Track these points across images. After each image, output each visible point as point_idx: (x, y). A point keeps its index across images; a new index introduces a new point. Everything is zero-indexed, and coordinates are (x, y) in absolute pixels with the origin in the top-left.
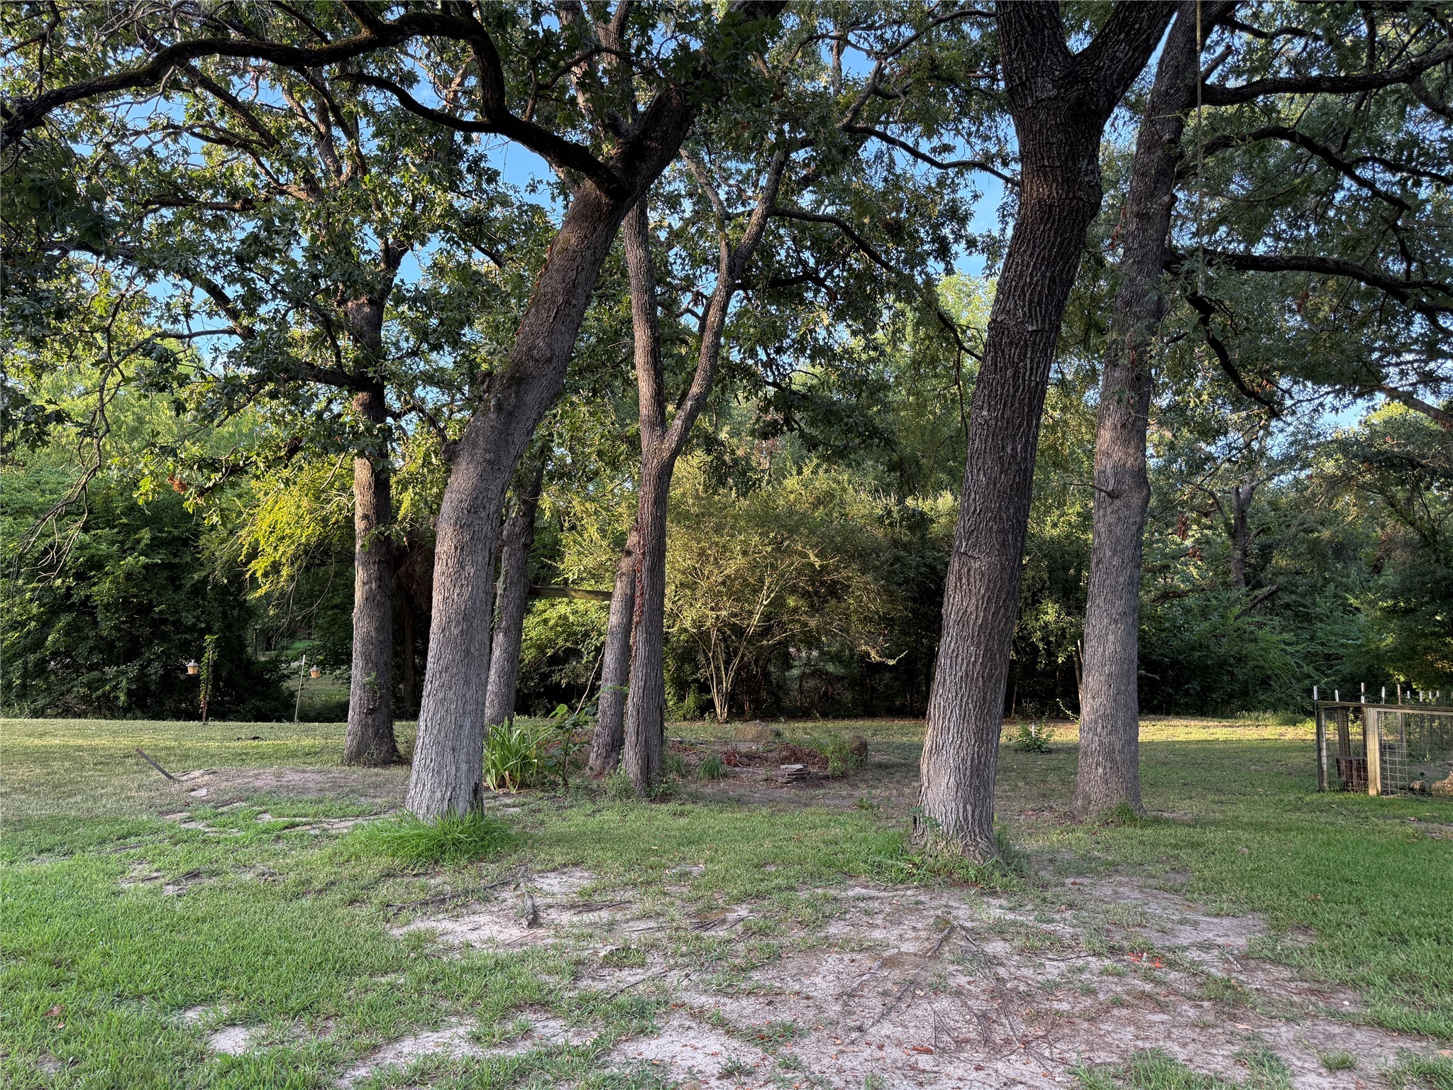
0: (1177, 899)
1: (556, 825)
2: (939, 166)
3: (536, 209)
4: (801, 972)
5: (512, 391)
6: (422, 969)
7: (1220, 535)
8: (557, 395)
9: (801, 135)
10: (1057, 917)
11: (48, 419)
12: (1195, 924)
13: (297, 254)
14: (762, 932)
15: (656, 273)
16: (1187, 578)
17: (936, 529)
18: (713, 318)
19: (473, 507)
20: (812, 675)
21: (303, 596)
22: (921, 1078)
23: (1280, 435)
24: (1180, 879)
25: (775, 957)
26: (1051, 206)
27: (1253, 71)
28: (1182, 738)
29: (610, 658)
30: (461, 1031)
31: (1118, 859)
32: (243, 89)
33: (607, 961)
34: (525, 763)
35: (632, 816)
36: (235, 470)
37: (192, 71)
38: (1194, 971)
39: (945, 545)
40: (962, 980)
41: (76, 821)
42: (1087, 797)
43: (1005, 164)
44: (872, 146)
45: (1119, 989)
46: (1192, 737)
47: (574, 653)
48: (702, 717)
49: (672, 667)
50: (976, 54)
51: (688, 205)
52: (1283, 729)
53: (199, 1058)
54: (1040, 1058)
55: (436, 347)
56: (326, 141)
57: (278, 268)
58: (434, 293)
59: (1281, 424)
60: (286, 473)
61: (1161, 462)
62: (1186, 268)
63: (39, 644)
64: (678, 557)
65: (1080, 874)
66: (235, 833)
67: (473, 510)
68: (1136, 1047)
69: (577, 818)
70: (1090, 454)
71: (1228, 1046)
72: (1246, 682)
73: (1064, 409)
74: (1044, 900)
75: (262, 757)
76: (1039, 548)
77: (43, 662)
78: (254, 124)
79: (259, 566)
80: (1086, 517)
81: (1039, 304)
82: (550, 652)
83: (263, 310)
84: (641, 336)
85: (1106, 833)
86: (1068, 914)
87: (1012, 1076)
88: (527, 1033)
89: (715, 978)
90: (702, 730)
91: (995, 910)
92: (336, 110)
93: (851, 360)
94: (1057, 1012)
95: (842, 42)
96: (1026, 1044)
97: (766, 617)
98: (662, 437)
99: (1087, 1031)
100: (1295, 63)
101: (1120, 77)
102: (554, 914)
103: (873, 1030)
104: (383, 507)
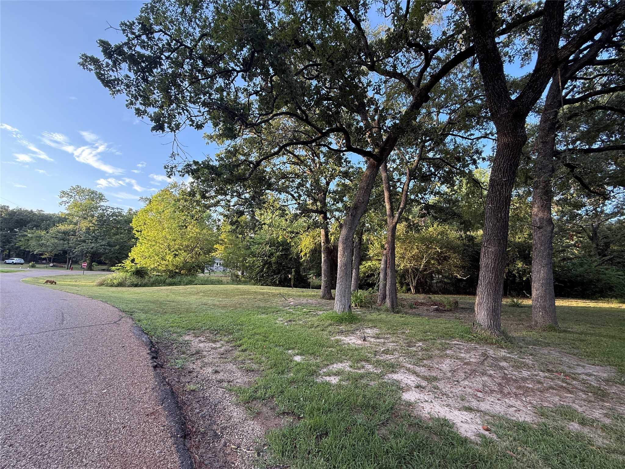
0: (575, 357)
1: (369, 317)
2: (470, 139)
3: (360, 168)
4: (438, 362)
5: (354, 211)
6: (338, 348)
7: (586, 239)
8: (366, 211)
9: (428, 138)
10: (526, 357)
11: (262, 225)
12: (584, 367)
13: (308, 185)
14: (426, 350)
15: (390, 178)
16: (573, 254)
17: (476, 241)
18: (405, 188)
19: (347, 239)
20: (440, 282)
21: (311, 261)
22: (478, 399)
23: (610, 206)
24: (576, 351)
25: (430, 357)
26: (508, 144)
27: (585, 91)
28: (575, 305)
29: (381, 276)
30: (347, 364)
31: (549, 342)
32: (297, 153)
33: (383, 352)
34: (361, 302)
35: (389, 316)
36: (297, 233)
37: (286, 150)
38: (584, 382)
39: (479, 245)
40: (492, 372)
41: (269, 307)
42: (536, 321)
43: (493, 135)
44: (449, 138)
45: (552, 383)
46: (579, 305)
47: (373, 275)
48: (408, 293)
49: (399, 279)
50: (481, 107)
51: (398, 161)
52: (621, 305)
53: (291, 361)
54: (522, 401)
55: (338, 203)
56: (314, 160)
57: (304, 189)
58: (337, 190)
59: (610, 202)
60: (307, 233)
61: (559, 217)
62: (563, 156)
63: (262, 271)
64: (399, 250)
65: (534, 345)
66: (298, 312)
67: (346, 239)
68: (560, 403)
69: (375, 316)
70: (530, 216)
71: (601, 410)
72: (602, 288)
73: (520, 203)
74: (521, 352)
75: (304, 296)
76: (514, 245)
77: (263, 274)
78: (299, 159)
79: (302, 254)
80: (530, 235)
81: (507, 172)
82: (367, 274)
83: (302, 198)
84: (386, 194)
85: (545, 334)
86: (530, 357)
87: (511, 404)
88: (363, 367)
89: (413, 361)
90: (408, 296)
91: (503, 353)
92: (315, 153)
93: (447, 195)
94: (527, 387)
95: (439, 112)
96: (516, 395)
97: (425, 266)
98: (393, 219)
99: (540, 395)
100: (603, 85)
101: (531, 102)
102: (369, 339)
103: (462, 382)
104: (327, 240)
